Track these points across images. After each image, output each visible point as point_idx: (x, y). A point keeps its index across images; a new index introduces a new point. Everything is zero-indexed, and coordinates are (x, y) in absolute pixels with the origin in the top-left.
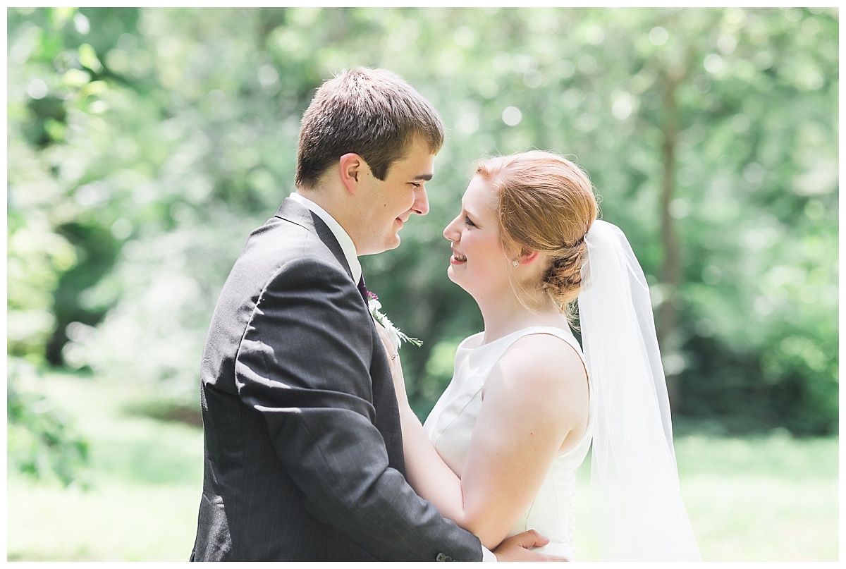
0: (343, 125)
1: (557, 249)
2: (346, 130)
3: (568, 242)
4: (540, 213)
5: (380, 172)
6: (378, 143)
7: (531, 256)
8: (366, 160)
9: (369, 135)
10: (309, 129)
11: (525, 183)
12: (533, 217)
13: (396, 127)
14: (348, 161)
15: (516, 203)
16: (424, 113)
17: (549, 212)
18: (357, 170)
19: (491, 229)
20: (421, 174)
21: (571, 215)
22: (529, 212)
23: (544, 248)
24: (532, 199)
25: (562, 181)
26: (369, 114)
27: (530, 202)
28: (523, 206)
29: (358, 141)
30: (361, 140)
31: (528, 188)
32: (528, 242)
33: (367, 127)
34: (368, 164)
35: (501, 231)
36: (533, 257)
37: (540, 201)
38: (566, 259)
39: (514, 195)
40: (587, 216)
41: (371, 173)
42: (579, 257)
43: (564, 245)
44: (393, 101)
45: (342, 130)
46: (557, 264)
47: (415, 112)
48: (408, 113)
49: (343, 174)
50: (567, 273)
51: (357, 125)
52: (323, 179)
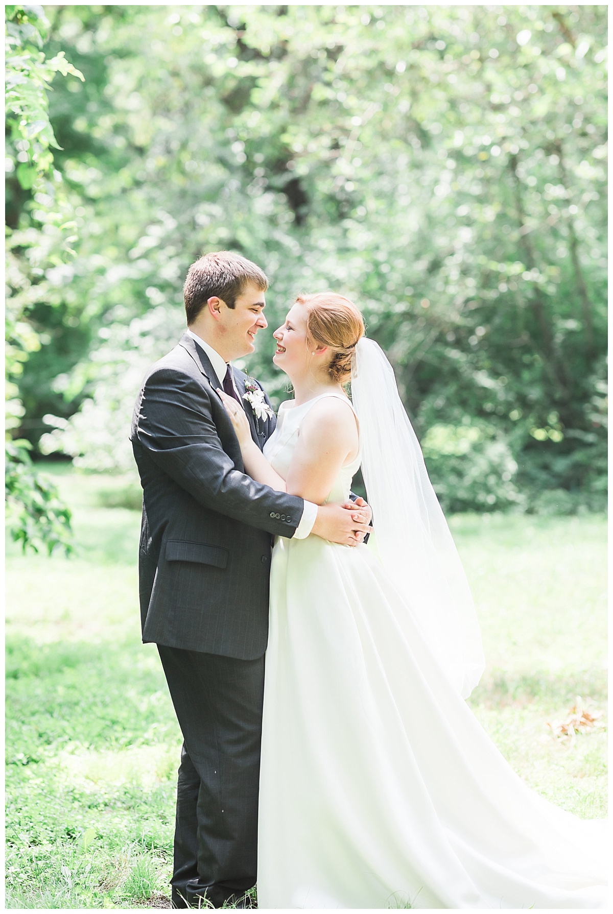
0: (205, 283)
1: (338, 347)
2: (207, 285)
3: (345, 344)
4: (331, 325)
5: (232, 306)
6: (226, 287)
7: (323, 350)
8: (222, 298)
9: (220, 284)
10: (188, 291)
11: (324, 307)
12: (327, 327)
13: (235, 277)
14: (212, 302)
15: (318, 317)
16: (250, 267)
17: (336, 324)
18: (218, 306)
19: (302, 332)
20: (256, 302)
21: (349, 328)
22: (324, 323)
23: (331, 345)
24: (327, 316)
25: (346, 309)
26: (217, 272)
27: (326, 318)
28: (322, 319)
29: (215, 289)
30: (217, 288)
31: (326, 310)
32: (322, 340)
33: (218, 280)
34: (224, 301)
35: (307, 332)
36: (324, 350)
37: (332, 318)
38: (342, 355)
39: (317, 313)
40: (358, 331)
41: (227, 307)
42: (350, 355)
43: (343, 346)
44: (231, 264)
45: (204, 285)
46: (338, 357)
47: (244, 268)
48: (241, 268)
49: (211, 310)
50: (343, 362)
51: (212, 280)
52: (199, 317)
